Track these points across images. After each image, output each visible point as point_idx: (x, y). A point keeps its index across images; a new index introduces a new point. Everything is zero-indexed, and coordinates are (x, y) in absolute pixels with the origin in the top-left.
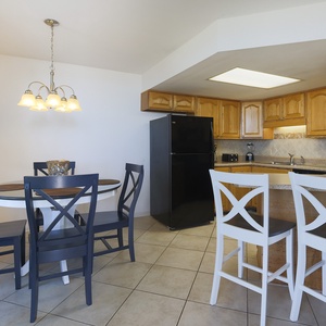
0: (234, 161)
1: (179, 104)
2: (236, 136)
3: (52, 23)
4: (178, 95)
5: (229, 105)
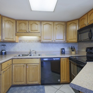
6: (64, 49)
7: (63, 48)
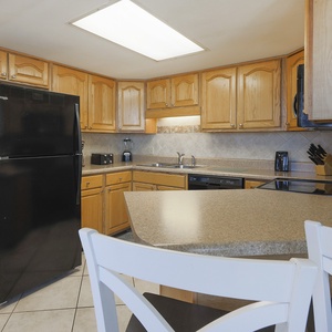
0: (107, 165)
2: (110, 129)
5: (101, 83)
6: (286, 154)
7: (284, 150)
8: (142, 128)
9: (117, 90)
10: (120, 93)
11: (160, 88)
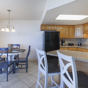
0: (72, 46)
1: (51, 28)
2: (73, 37)
3: (9, 11)
4: (50, 25)
5: (70, 27)
8: (82, 37)
9: (74, 28)
10: (75, 28)
11: (87, 26)
